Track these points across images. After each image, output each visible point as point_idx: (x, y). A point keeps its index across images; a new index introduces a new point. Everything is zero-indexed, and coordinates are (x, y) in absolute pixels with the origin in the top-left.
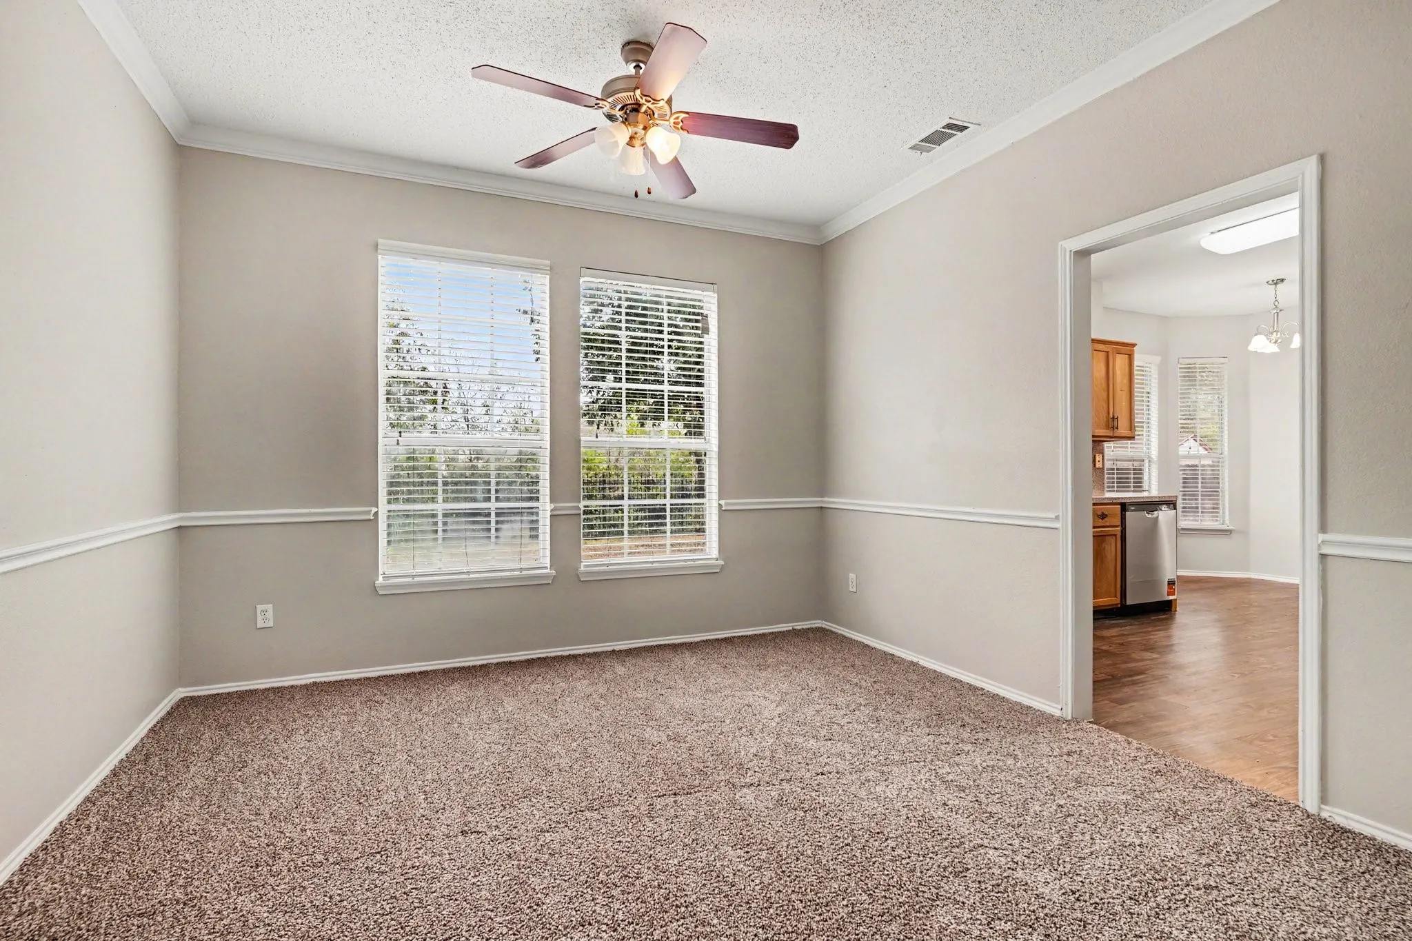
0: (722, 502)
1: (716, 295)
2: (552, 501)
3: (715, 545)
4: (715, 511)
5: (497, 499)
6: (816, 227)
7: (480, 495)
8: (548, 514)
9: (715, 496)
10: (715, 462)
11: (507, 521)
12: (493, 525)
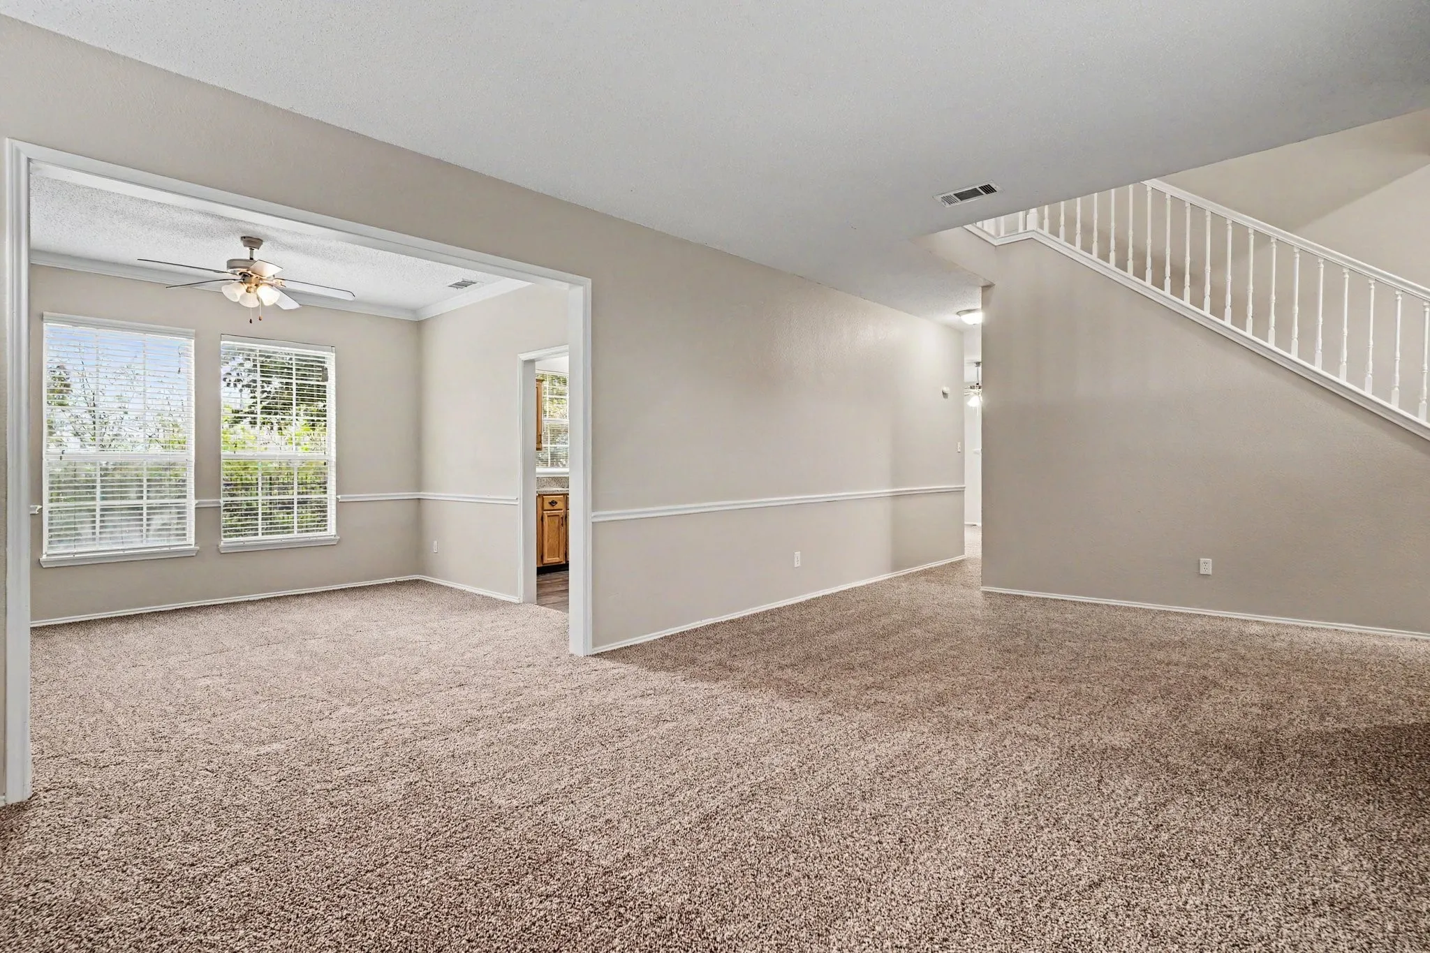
0: (339, 497)
1: (334, 354)
2: (197, 497)
3: (334, 526)
4: (334, 503)
5: (148, 498)
6: (414, 311)
7: (133, 495)
8: (193, 508)
9: (334, 493)
10: (334, 469)
11: (157, 513)
12: (145, 517)
